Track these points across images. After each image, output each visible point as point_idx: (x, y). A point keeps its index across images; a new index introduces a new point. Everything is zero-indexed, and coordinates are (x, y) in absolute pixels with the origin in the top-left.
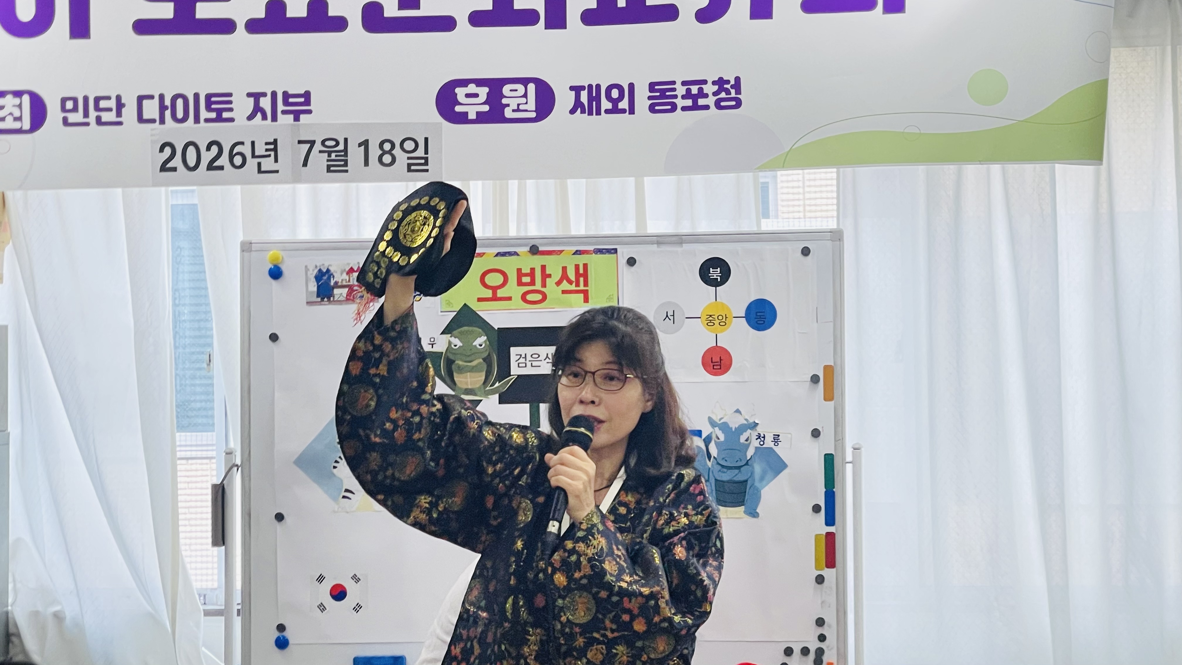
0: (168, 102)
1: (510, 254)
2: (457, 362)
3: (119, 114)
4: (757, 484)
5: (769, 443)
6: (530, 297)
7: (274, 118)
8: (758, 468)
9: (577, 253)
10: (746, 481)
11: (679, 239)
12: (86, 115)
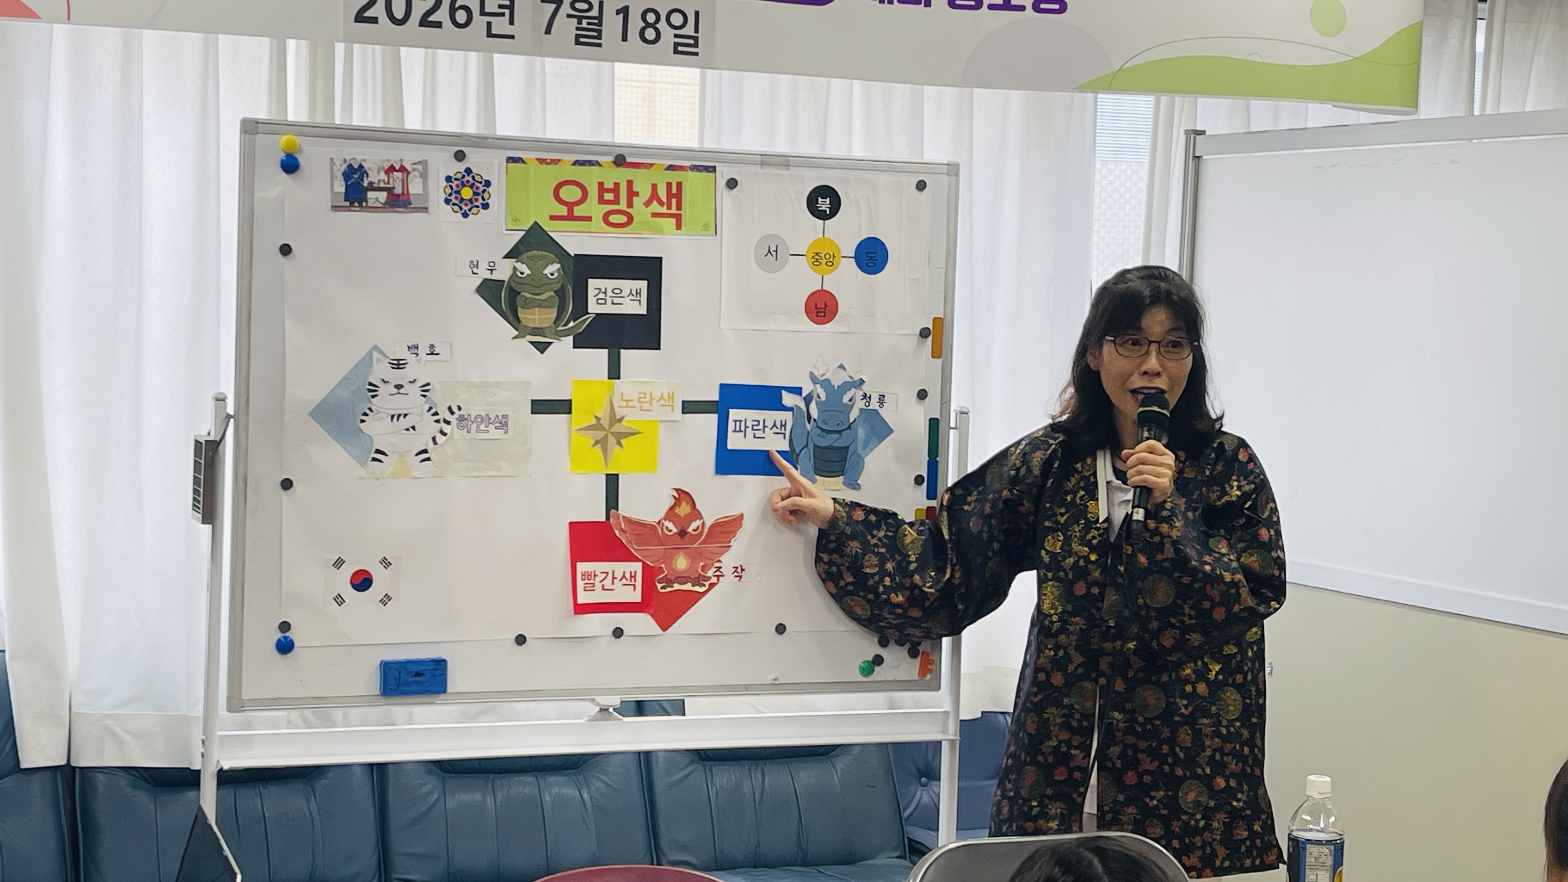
1: (591, 163)
2: (522, 294)
4: (859, 452)
5: (874, 405)
6: (613, 219)
8: (861, 433)
9: (671, 168)
10: (848, 448)
11: (784, 162)
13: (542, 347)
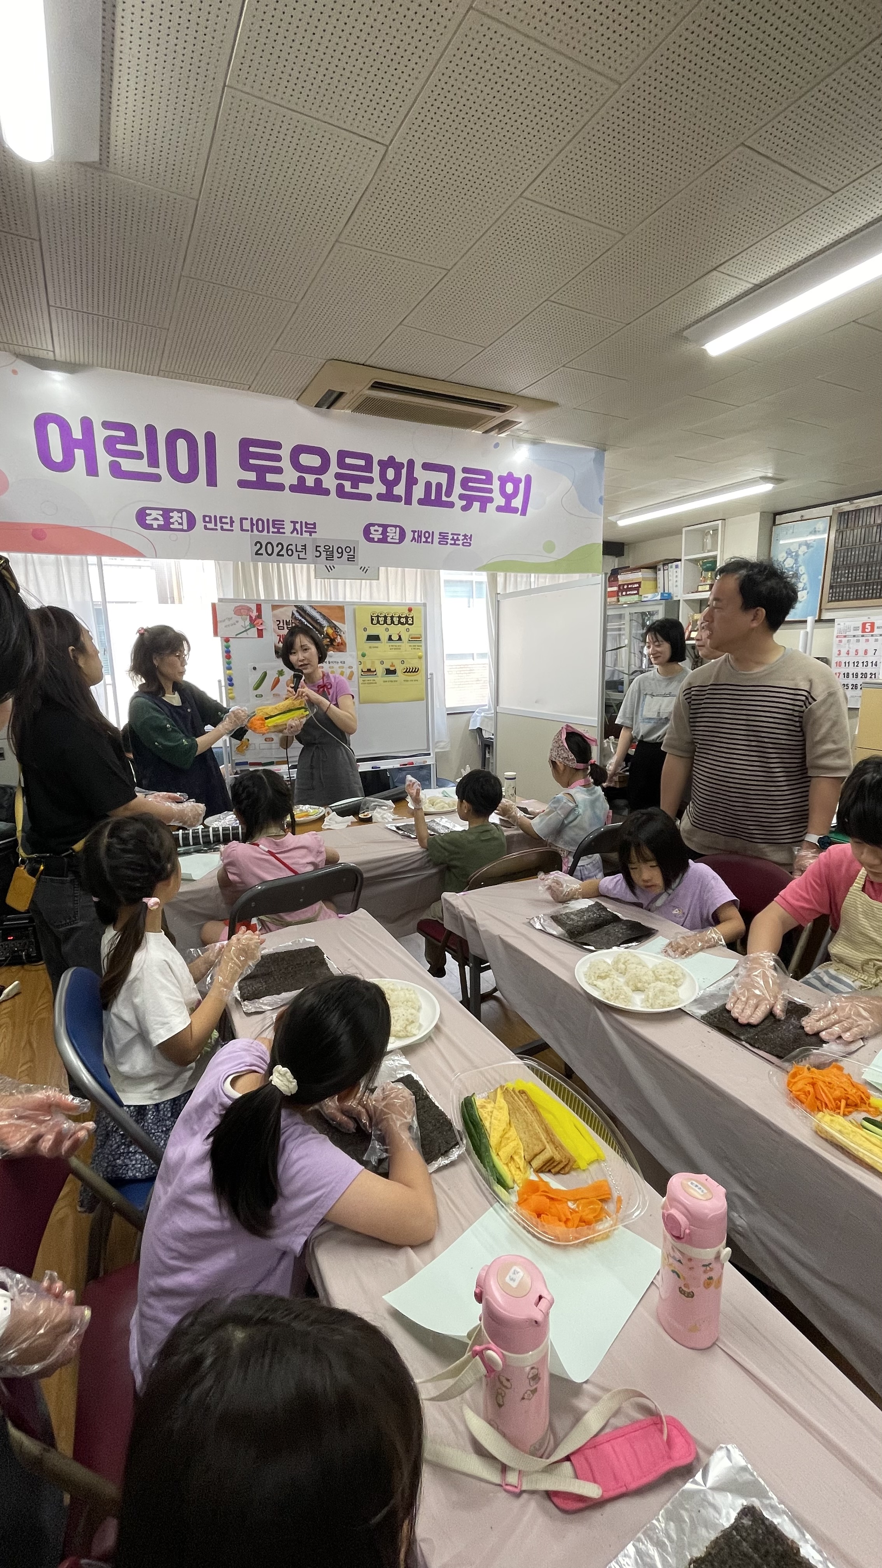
0: (255, 522)
3: (231, 526)
7: (302, 534)
12: (216, 525)
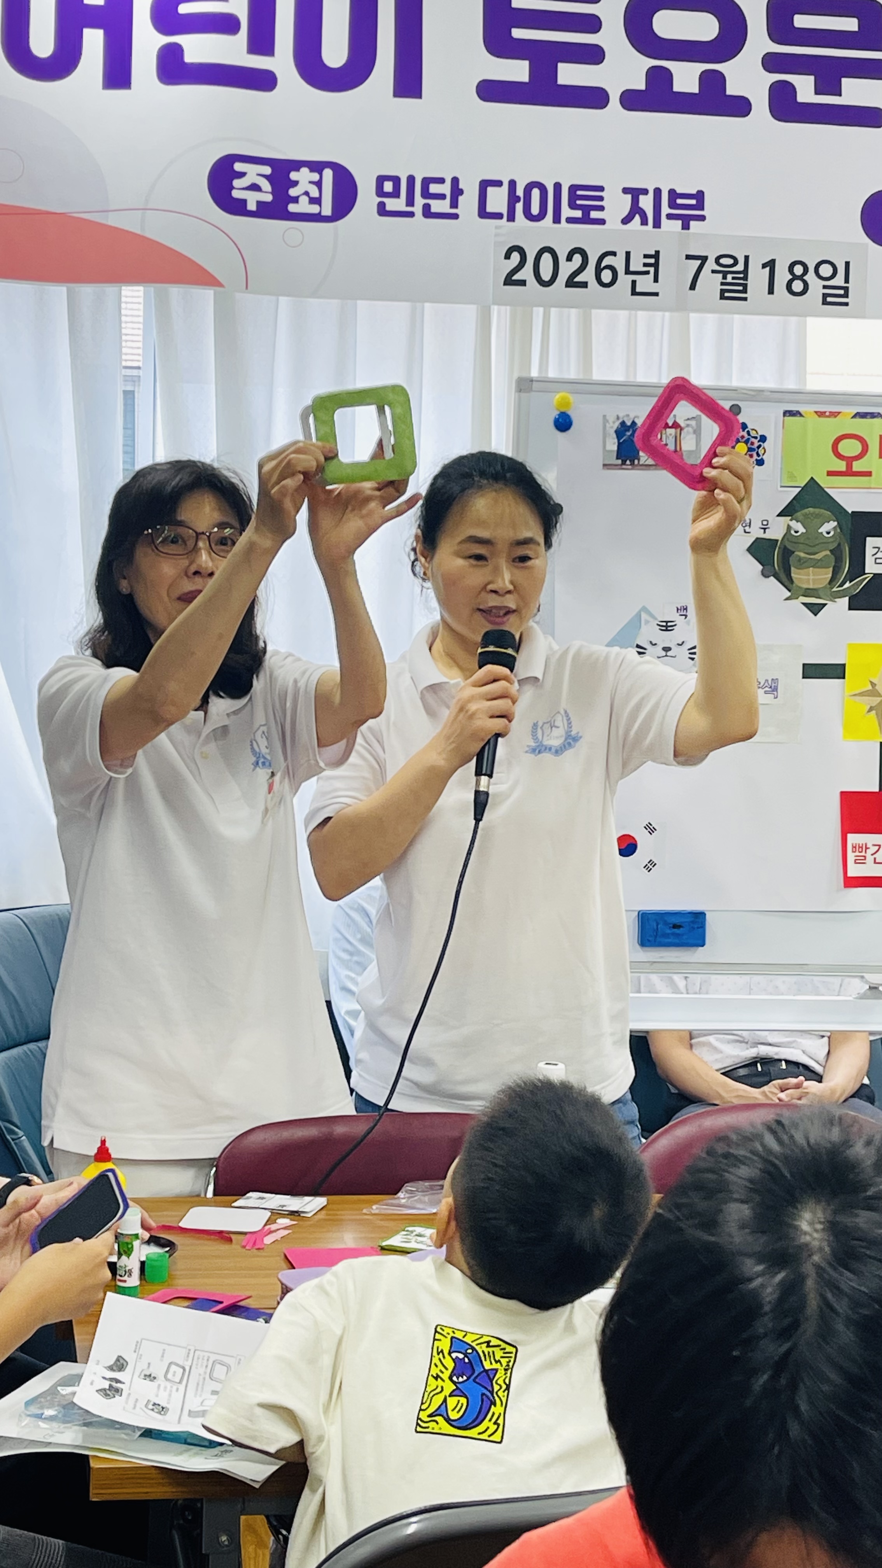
0: (520, 192)
1: (872, 415)
2: (796, 553)
3: (454, 204)
7: (657, 224)
12: (410, 202)
13: (815, 609)
